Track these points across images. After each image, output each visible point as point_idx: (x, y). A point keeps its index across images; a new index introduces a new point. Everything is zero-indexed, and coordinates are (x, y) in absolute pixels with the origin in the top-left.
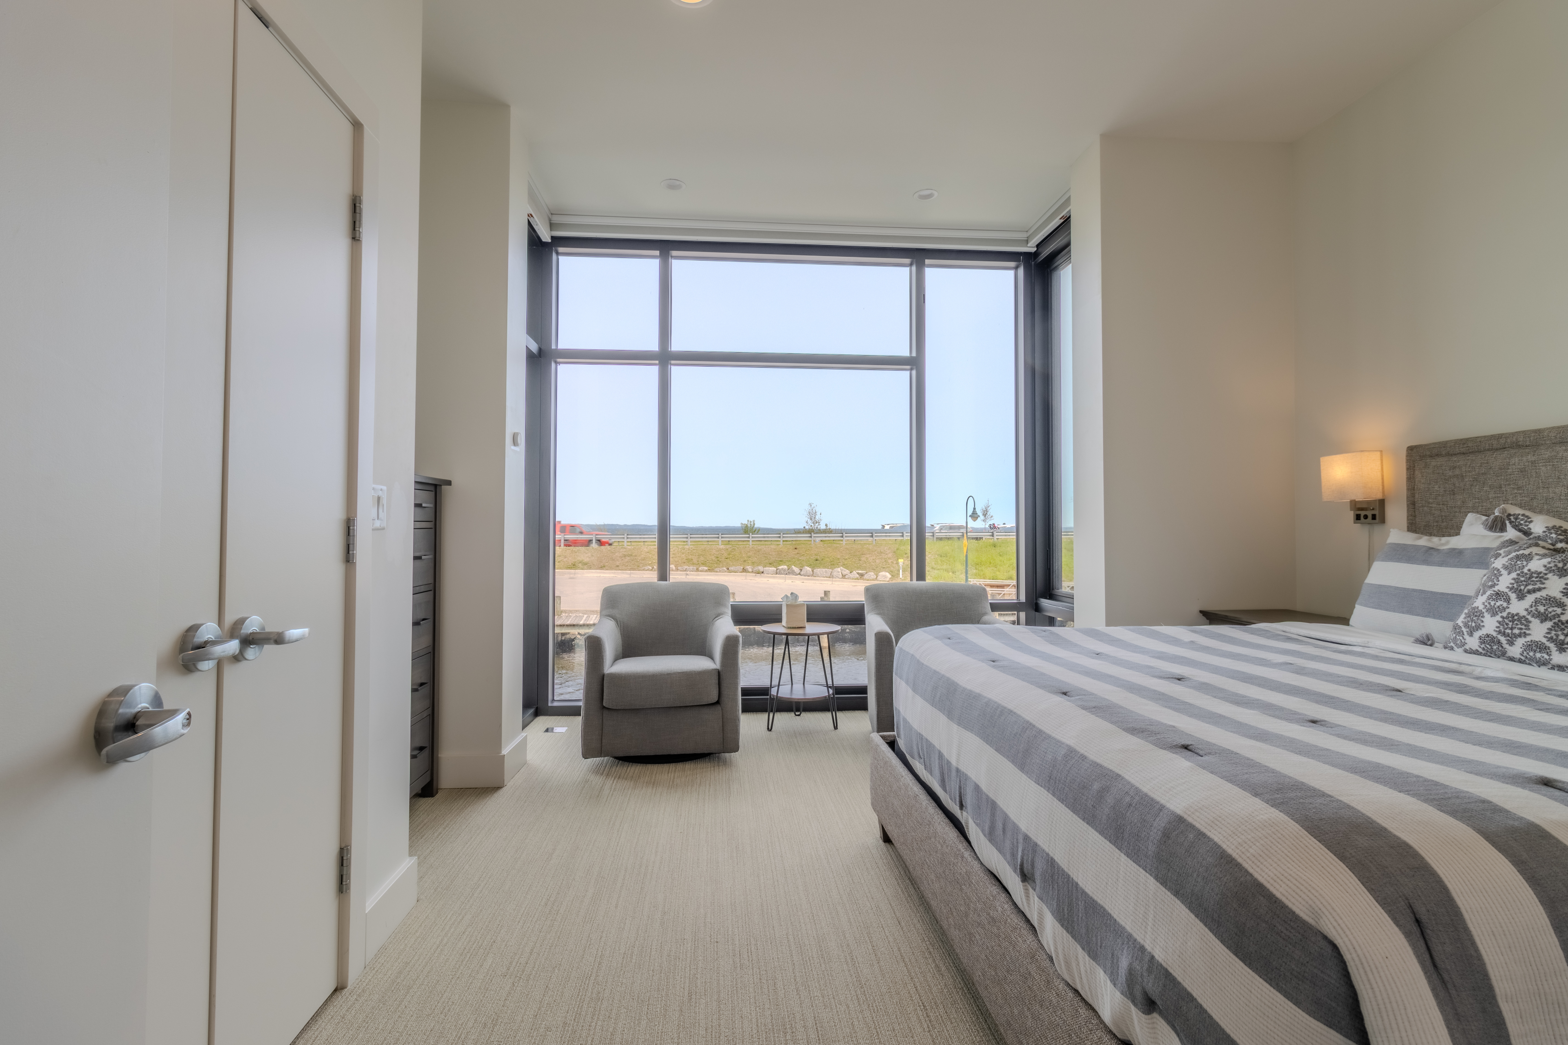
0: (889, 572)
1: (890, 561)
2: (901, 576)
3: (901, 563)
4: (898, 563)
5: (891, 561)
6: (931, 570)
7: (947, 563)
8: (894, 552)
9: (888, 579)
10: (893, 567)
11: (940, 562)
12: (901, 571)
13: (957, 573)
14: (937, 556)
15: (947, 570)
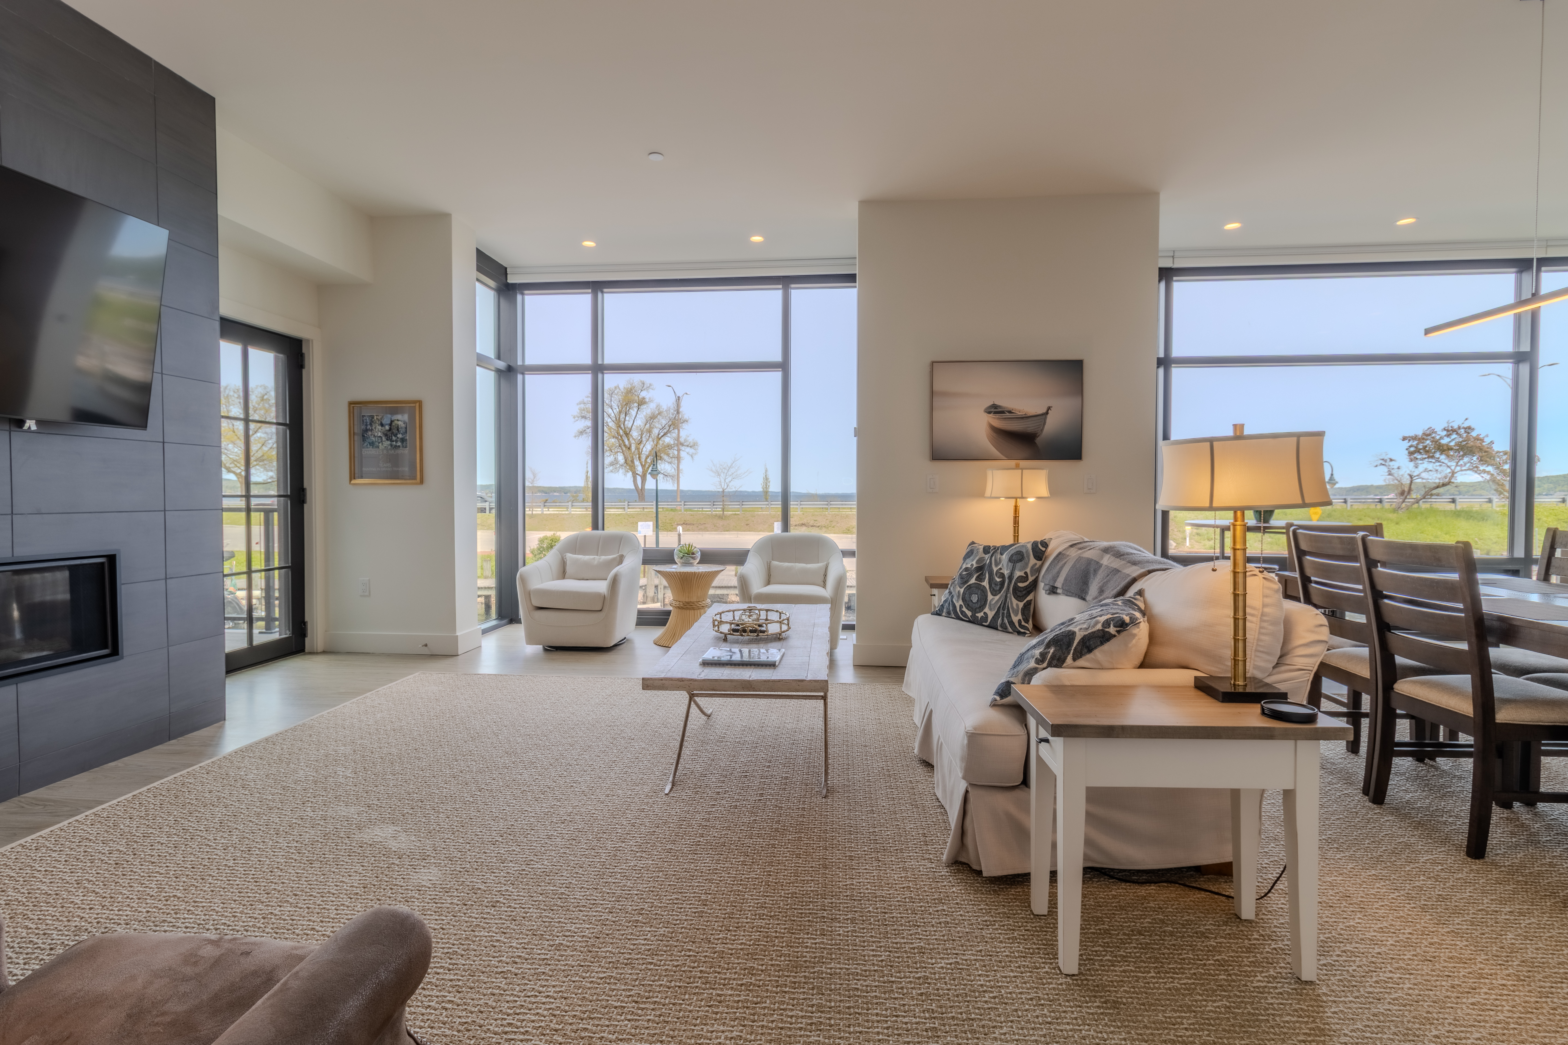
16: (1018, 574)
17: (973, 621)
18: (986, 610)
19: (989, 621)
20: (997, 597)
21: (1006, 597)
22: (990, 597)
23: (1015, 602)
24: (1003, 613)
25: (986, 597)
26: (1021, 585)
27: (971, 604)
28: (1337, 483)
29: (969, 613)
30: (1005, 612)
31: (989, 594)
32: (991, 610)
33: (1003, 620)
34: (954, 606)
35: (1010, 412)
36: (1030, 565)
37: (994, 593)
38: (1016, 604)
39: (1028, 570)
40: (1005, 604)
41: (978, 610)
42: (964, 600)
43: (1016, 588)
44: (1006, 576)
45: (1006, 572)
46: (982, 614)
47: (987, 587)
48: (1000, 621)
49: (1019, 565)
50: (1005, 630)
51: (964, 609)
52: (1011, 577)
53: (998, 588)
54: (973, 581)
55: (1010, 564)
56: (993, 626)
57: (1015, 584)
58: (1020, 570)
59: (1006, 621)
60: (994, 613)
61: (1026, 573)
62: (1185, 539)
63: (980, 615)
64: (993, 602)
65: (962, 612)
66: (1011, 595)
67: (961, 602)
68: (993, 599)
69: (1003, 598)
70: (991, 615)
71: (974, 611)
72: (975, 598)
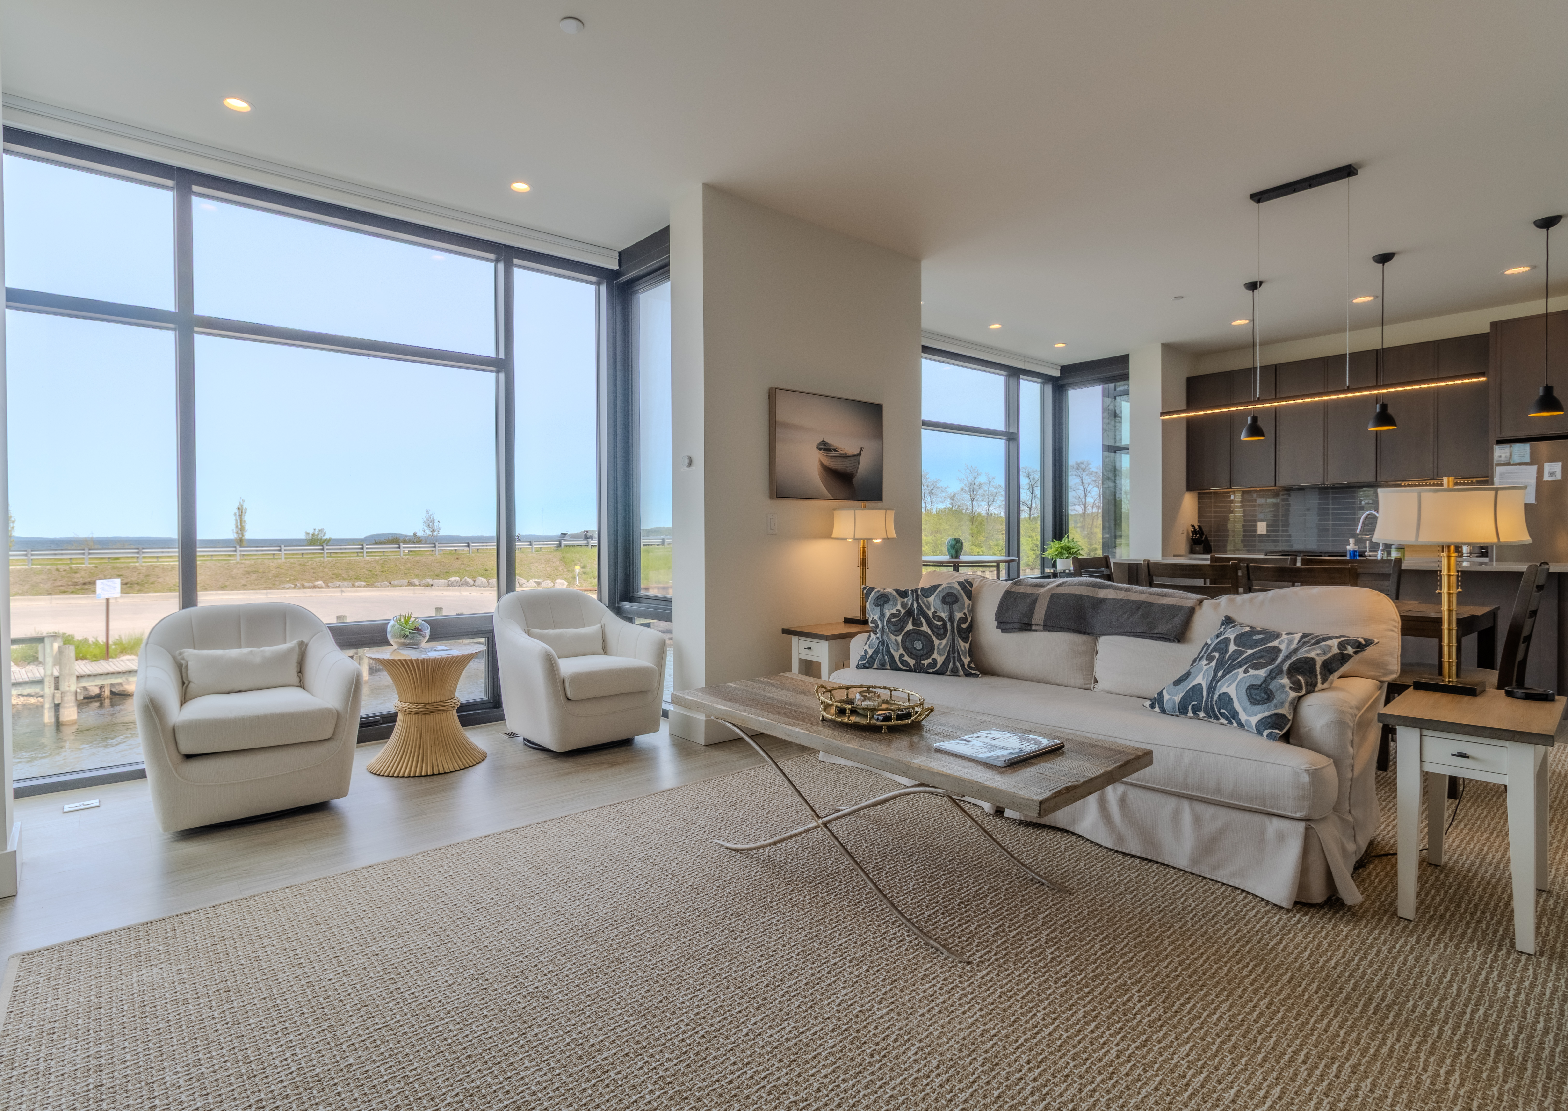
16: (958, 615)
17: (919, 669)
18: (935, 655)
19: (938, 667)
20: (944, 642)
21: (953, 640)
22: (936, 642)
23: (962, 643)
24: (954, 657)
25: (933, 642)
26: (964, 626)
27: (914, 652)
29: (912, 662)
30: (956, 655)
31: (934, 639)
32: (940, 655)
33: (954, 663)
34: (892, 657)
35: (835, 450)
36: (966, 606)
37: (941, 637)
38: (963, 646)
39: (966, 611)
40: (954, 647)
41: (924, 657)
42: (904, 648)
43: (960, 630)
44: (946, 619)
45: (944, 615)
46: (930, 660)
47: (929, 632)
48: (951, 665)
49: (955, 606)
50: (955, 673)
51: (906, 658)
52: (951, 619)
53: (942, 631)
54: (910, 626)
55: (945, 606)
56: (941, 672)
57: (958, 626)
58: (960, 612)
59: (958, 664)
60: (943, 658)
61: (965, 614)
63: (926, 662)
64: (942, 647)
65: (903, 662)
66: (957, 638)
67: (901, 651)
68: (940, 644)
69: (950, 641)
70: (940, 660)
71: (918, 658)
72: (918, 645)
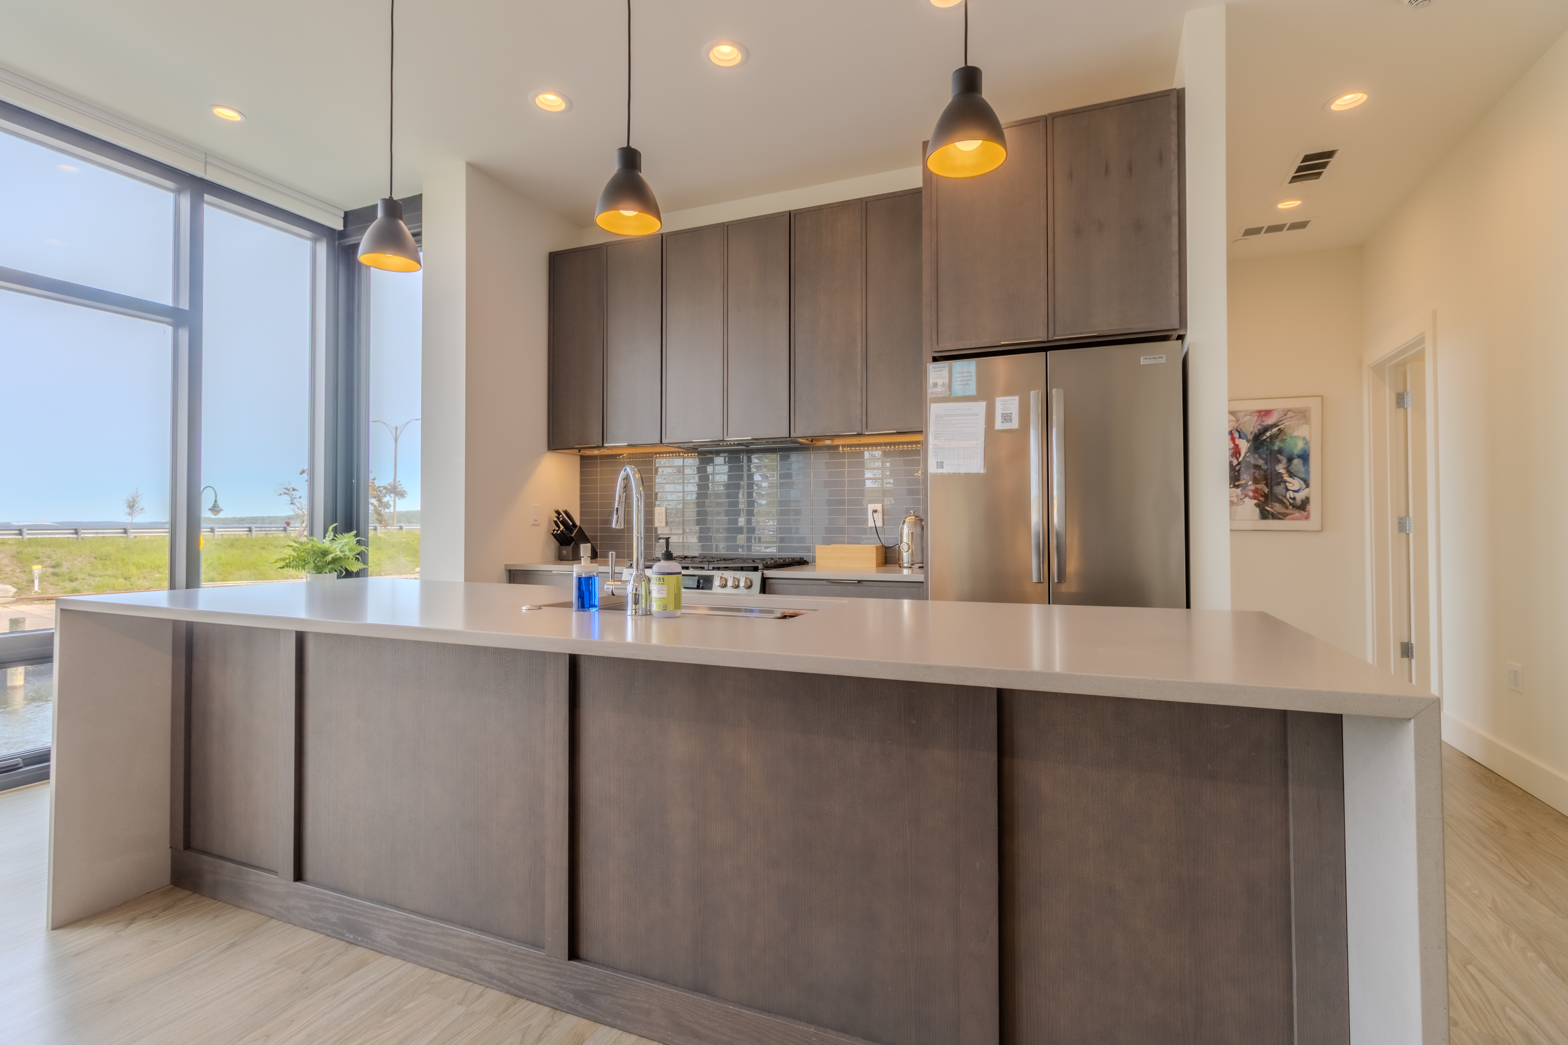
0: (11, 585)
1: (8, 569)
2: (36, 588)
3: (37, 571)
4: (31, 572)
5: (10, 569)
6: (88, 578)
7: (112, 568)
8: (14, 557)
9: (11, 594)
10: (17, 577)
11: (100, 567)
12: (36, 582)
13: (132, 579)
14: (92, 559)
15: (116, 577)
28: (222, 510)
62: (33, 582)
